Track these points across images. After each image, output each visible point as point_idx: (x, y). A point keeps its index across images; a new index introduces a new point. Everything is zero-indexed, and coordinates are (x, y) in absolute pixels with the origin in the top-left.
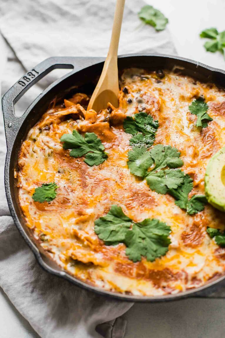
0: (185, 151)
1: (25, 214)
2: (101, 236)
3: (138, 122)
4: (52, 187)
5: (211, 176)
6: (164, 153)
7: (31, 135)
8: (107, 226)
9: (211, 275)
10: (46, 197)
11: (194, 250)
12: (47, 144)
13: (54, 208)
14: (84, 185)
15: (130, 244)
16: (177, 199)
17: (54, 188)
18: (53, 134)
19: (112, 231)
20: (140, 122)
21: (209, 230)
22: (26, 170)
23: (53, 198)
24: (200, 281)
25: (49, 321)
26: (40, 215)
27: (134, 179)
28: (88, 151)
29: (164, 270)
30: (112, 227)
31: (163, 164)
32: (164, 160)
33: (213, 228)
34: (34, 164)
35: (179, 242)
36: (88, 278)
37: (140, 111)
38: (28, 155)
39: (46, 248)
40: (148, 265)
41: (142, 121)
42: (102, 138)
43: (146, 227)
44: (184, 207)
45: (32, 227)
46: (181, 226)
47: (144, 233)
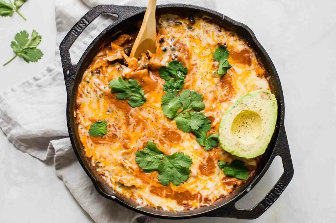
0: (207, 96)
1: (83, 145)
2: (140, 165)
3: (170, 69)
4: (104, 125)
5: (224, 129)
6: (190, 98)
7: (85, 77)
8: (145, 158)
9: (218, 197)
10: (99, 132)
11: (207, 178)
12: (98, 86)
13: (106, 142)
14: (128, 124)
15: (161, 172)
16: (198, 136)
17: (105, 125)
18: (102, 78)
19: (149, 162)
20: (172, 69)
21: (220, 164)
22: (82, 108)
23: (105, 134)
24: (210, 201)
25: (104, 216)
26: (95, 147)
27: (166, 119)
28: (131, 95)
29: (185, 192)
30: (149, 159)
31: (189, 107)
32: (190, 103)
33: (223, 161)
34: (88, 103)
35: (197, 171)
36: (131, 196)
37: (172, 59)
38: (83, 95)
39: (101, 173)
40: (174, 188)
41: (174, 68)
42: (142, 84)
43: (174, 159)
44: (202, 144)
45: (89, 156)
46: (200, 158)
47: (172, 164)
